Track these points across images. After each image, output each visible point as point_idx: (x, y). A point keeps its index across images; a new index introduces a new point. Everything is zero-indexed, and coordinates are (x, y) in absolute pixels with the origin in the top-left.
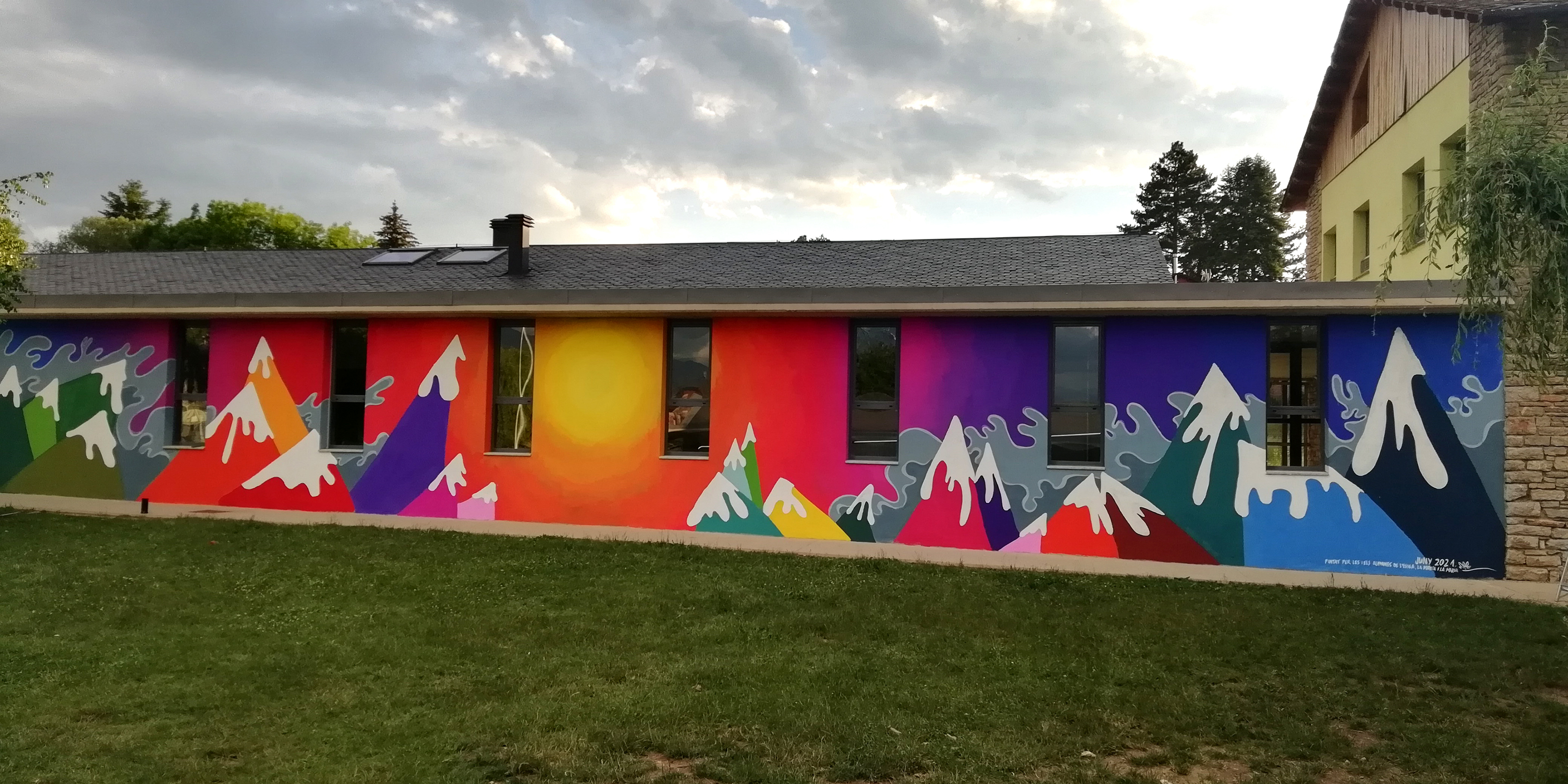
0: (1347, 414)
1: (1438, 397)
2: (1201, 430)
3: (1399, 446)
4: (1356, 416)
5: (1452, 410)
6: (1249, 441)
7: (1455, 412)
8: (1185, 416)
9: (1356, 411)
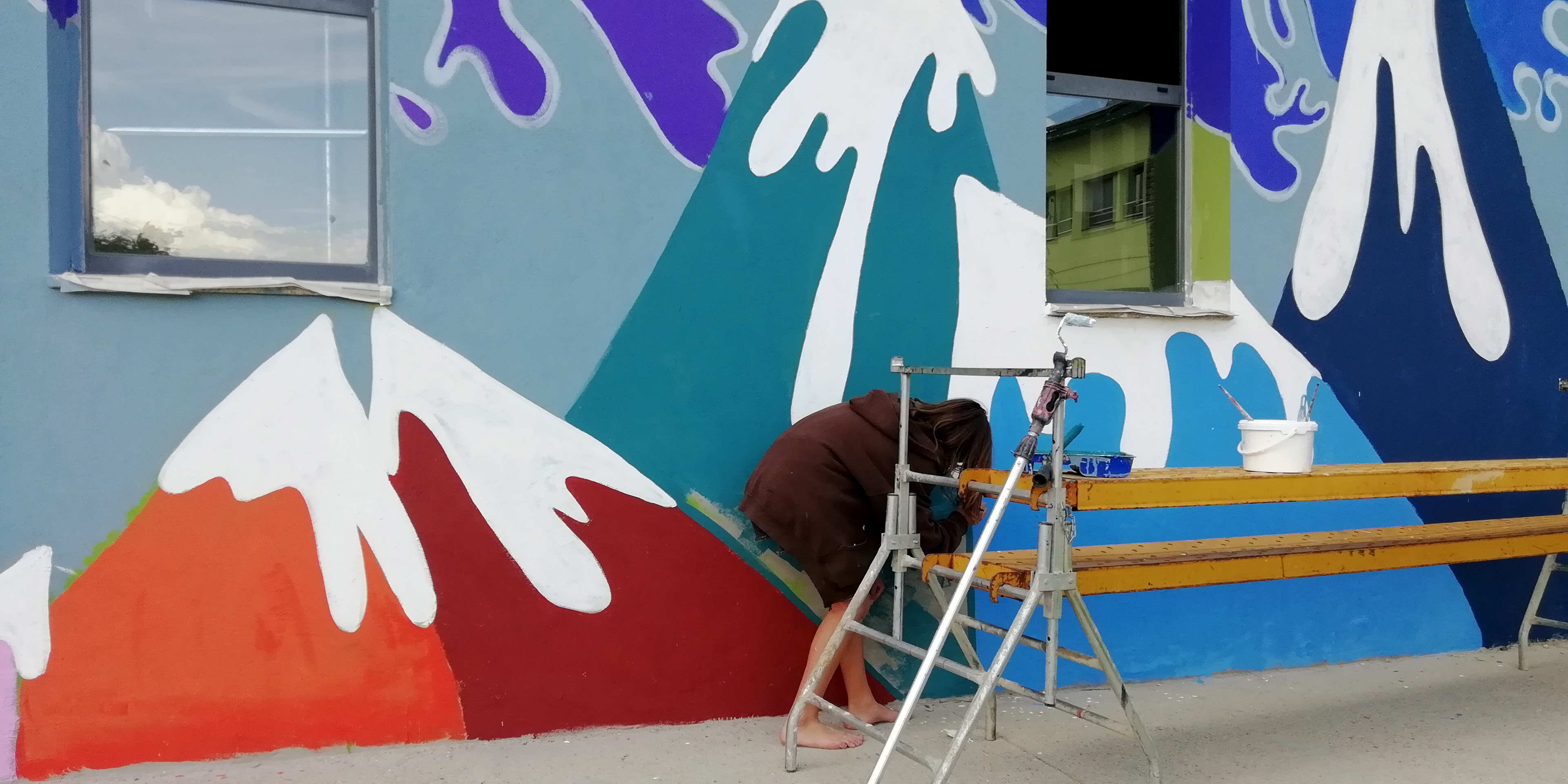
0: (1280, 98)
1: (1493, 65)
2: (819, 127)
3: (1405, 222)
4: (1304, 108)
5: (1521, 109)
6: (992, 184)
7: (1525, 117)
8: (757, 54)
9: (1302, 89)
